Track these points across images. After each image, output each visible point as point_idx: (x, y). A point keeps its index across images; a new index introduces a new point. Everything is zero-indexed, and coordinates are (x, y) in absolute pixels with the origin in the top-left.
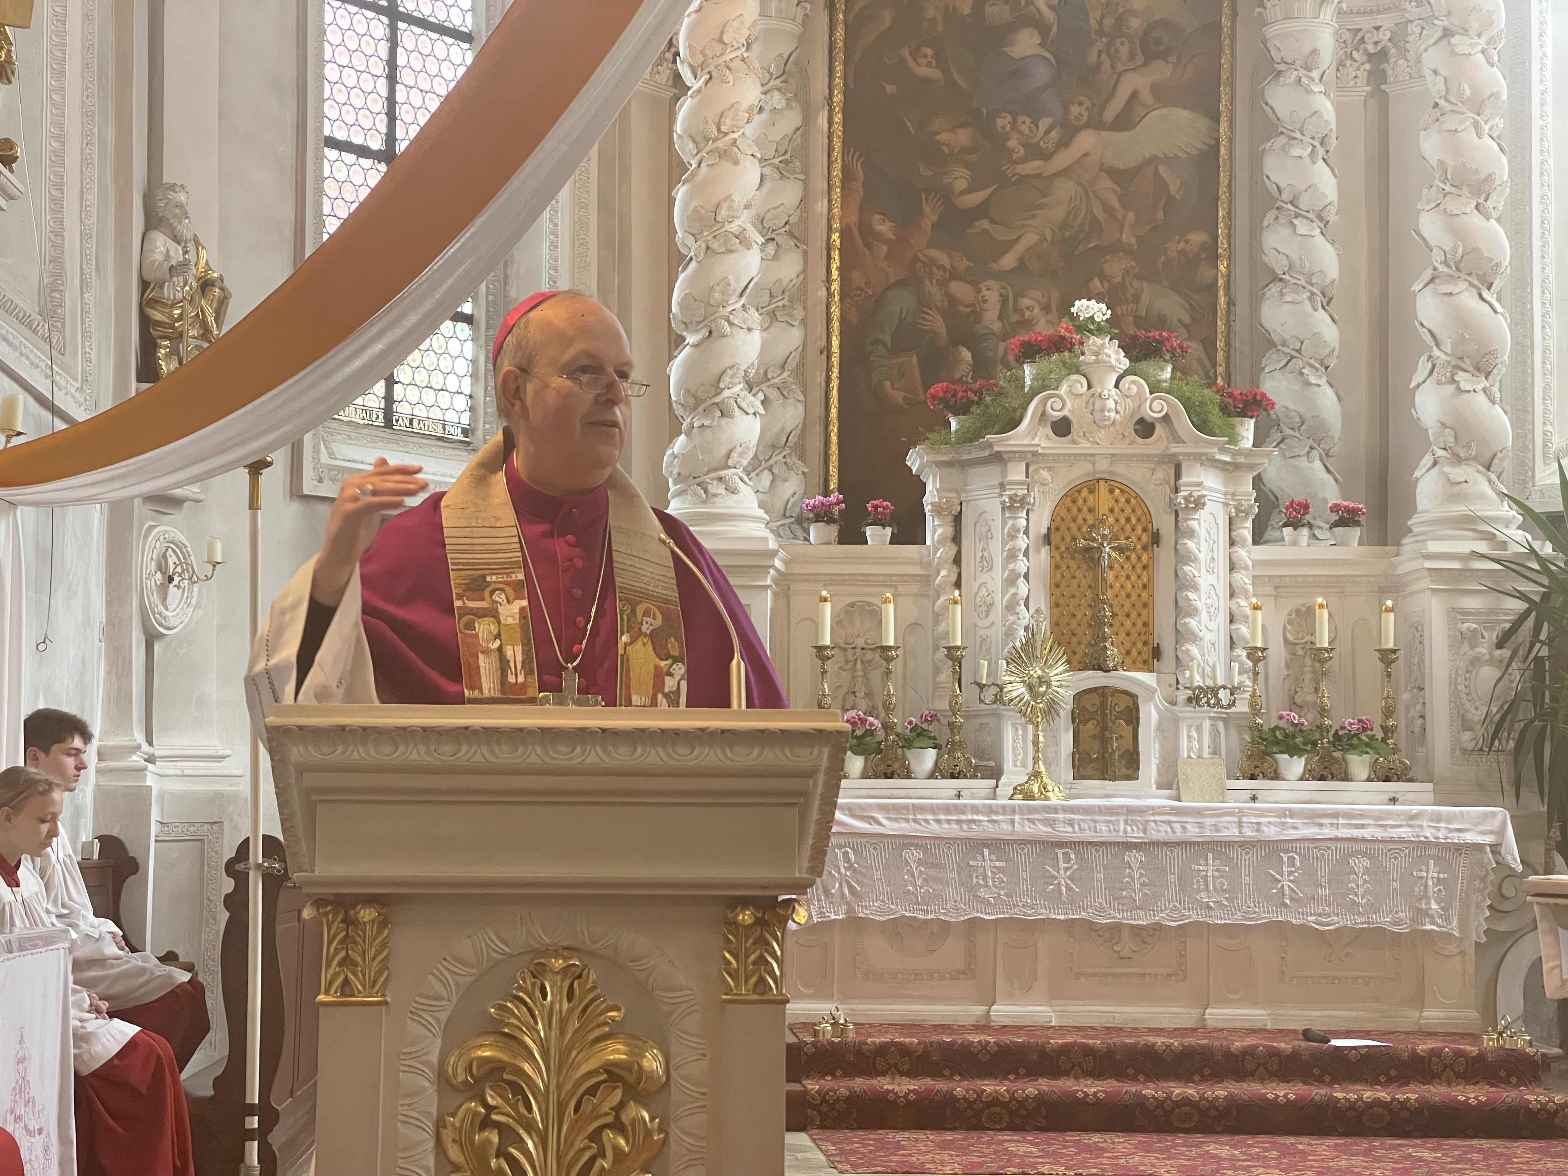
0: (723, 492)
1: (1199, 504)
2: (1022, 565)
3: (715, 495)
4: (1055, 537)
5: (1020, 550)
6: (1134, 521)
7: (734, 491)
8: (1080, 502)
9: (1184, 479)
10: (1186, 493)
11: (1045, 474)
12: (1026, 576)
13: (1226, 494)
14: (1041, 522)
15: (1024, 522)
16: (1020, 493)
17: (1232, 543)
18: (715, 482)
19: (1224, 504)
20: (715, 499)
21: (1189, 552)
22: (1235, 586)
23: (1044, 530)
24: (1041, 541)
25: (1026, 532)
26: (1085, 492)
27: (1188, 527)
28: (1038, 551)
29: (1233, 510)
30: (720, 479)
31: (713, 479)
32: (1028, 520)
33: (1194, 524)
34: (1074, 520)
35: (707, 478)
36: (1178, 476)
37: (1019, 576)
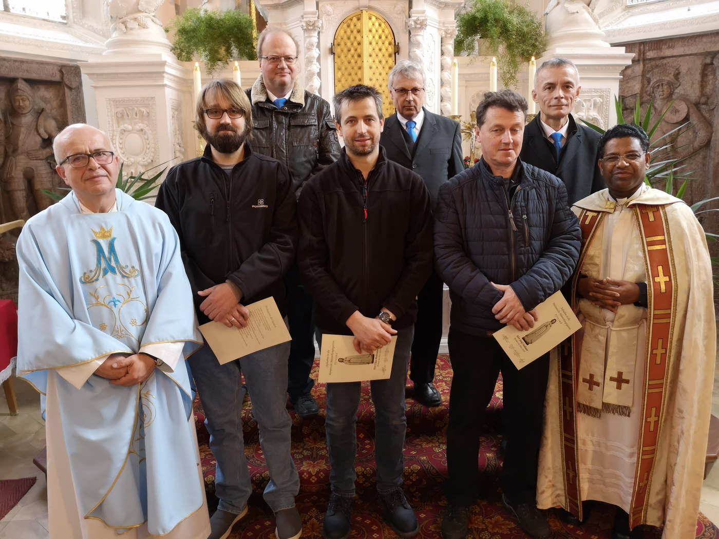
0: (137, 27)
1: (422, 25)
2: (315, 67)
3: (131, 29)
4: (337, 50)
5: (313, 57)
6: (383, 37)
7: (144, 27)
8: (352, 26)
9: (414, 8)
10: (415, 18)
11: (329, 8)
12: (319, 74)
13: (439, 23)
14: (327, 41)
15: (317, 40)
16: (312, 20)
17: (442, 54)
18: (132, 21)
19: (438, 29)
20: (133, 32)
21: (417, 56)
22: (443, 80)
23: (329, 46)
24: (328, 52)
25: (318, 46)
26: (355, 19)
27: (417, 41)
28: (326, 57)
29: (443, 33)
30: (135, 19)
31: (131, 19)
32: (319, 38)
33: (419, 38)
34: (349, 38)
35: (127, 19)
36: (410, 7)
37: (313, 74)
